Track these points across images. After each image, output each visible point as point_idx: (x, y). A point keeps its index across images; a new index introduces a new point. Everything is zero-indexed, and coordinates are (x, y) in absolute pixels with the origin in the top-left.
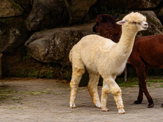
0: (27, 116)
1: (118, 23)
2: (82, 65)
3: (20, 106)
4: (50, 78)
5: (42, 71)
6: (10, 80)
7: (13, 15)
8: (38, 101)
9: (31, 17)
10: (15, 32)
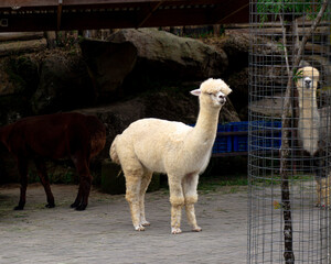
0: (36, 241)
1: (193, 92)
2: (138, 164)
3: (25, 225)
4: (68, 183)
5: (57, 173)
6: (9, 187)
7: (12, 91)
8: (52, 218)
9: (38, 94)
10: (15, 116)
